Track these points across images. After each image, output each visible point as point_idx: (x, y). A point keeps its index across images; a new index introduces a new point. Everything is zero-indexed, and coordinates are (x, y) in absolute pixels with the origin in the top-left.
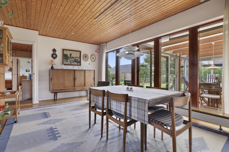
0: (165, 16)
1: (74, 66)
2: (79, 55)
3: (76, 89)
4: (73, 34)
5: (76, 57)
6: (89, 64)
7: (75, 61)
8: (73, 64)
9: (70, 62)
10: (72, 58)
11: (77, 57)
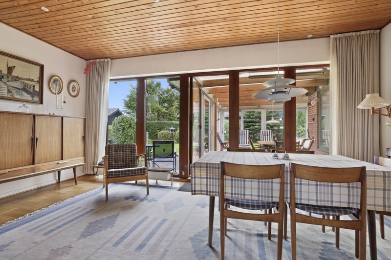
0: (258, 41)
1: (27, 105)
2: (38, 75)
3: (39, 169)
4: (47, 10)
5: (29, 80)
6: (64, 102)
7: (25, 89)
8: (17, 96)
9: (9, 91)
10: (17, 79)
11: (32, 80)
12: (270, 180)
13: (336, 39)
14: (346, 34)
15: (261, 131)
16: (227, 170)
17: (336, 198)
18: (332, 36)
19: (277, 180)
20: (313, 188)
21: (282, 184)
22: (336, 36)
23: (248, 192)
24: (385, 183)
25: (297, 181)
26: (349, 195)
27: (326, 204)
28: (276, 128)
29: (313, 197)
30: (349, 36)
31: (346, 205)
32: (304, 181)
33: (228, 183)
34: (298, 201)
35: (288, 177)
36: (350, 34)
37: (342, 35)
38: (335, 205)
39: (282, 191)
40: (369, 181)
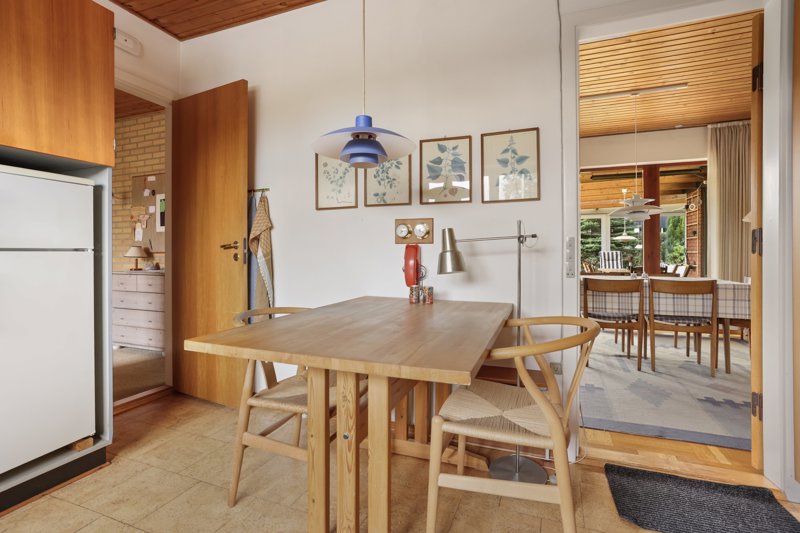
12: (630, 294)
13: (716, 129)
14: (730, 124)
15: (602, 252)
16: (589, 286)
17: (691, 309)
18: (709, 126)
19: (636, 294)
20: (670, 301)
21: (642, 297)
22: (715, 126)
23: (609, 306)
24: (734, 294)
25: (656, 294)
26: (703, 306)
27: (683, 314)
28: (628, 248)
29: (671, 308)
30: (734, 126)
31: (701, 315)
32: (662, 295)
33: (590, 299)
34: (657, 313)
35: (647, 292)
36: (736, 123)
37: (724, 125)
38: (690, 315)
39: (641, 304)
40: (721, 294)
